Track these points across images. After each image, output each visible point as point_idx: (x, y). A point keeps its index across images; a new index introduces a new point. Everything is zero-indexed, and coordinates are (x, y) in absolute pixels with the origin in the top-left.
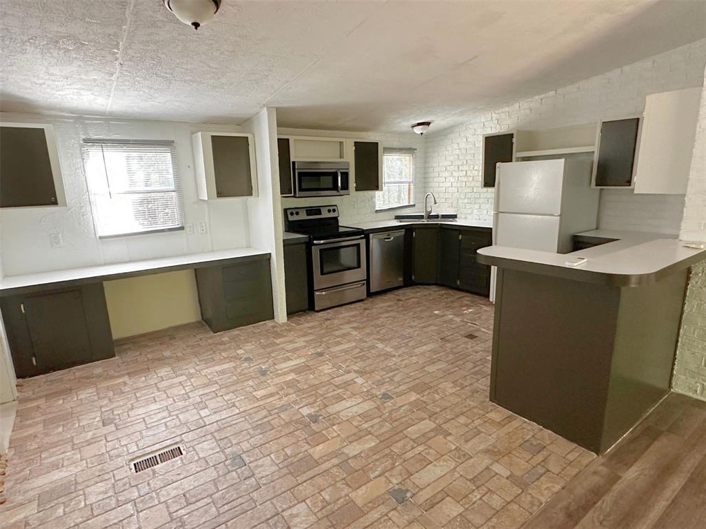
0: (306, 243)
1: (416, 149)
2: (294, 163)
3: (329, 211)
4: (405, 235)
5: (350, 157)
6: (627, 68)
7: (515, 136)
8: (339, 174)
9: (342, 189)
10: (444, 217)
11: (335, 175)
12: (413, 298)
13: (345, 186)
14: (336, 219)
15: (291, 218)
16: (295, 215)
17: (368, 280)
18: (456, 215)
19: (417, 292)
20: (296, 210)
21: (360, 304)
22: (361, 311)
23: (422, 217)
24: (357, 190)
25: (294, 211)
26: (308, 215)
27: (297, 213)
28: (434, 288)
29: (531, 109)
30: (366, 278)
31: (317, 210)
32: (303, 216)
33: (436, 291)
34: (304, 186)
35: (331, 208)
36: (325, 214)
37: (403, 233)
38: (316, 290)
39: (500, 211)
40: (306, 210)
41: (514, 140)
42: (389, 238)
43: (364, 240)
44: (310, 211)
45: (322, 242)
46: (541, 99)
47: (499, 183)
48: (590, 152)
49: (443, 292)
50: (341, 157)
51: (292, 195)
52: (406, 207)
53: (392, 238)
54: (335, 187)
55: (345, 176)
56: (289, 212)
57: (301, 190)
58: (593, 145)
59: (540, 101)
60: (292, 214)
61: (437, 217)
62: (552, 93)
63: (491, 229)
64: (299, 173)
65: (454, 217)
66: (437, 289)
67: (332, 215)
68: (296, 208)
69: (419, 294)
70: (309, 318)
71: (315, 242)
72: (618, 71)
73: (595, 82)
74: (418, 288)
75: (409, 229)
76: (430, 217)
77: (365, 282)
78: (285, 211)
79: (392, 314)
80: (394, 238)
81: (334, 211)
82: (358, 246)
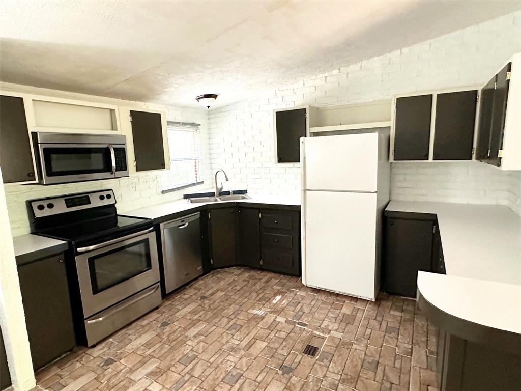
0: (65, 252)
1: (200, 125)
2: (35, 135)
3: (102, 198)
4: (200, 218)
5: (125, 129)
6: (406, 50)
7: (307, 111)
8: (112, 152)
9: (117, 170)
10: (235, 193)
11: (106, 152)
12: (218, 290)
13: (122, 166)
14: (112, 207)
15: (39, 214)
16: (46, 208)
17: (162, 281)
18: (247, 190)
19: (219, 280)
20: (50, 202)
21: (154, 315)
22: (159, 331)
23: (212, 194)
24: (139, 169)
25: (45, 204)
26: (68, 206)
27: (50, 206)
28: (236, 271)
29: (315, 87)
30: (159, 280)
31: (83, 198)
32: (61, 208)
33: (239, 275)
34: (55, 168)
35: (105, 194)
36: (96, 203)
37: (198, 216)
38: (88, 318)
39: (308, 188)
40: (65, 200)
41: (308, 115)
42: (184, 225)
43: (154, 232)
44: (71, 200)
45: (91, 247)
46: (326, 77)
47: (304, 158)
48: (388, 127)
49: (247, 275)
50: (114, 127)
51: (37, 181)
52: (194, 184)
53: (187, 224)
54: (108, 168)
55: (121, 153)
56: (35, 206)
57: (50, 173)
58: (390, 120)
59: (324, 79)
60: (41, 208)
61: (228, 193)
62: (335, 72)
63: (299, 207)
64: (45, 150)
65: (245, 192)
66: (239, 272)
67: (106, 202)
68: (48, 198)
69: (222, 283)
70: (78, 365)
71: (79, 249)
72: (398, 52)
73: (376, 63)
74: (218, 273)
75: (203, 210)
76: (222, 194)
77: (159, 284)
78: (29, 203)
79: (201, 327)
80: (189, 223)
81: (109, 197)
82: (146, 242)
